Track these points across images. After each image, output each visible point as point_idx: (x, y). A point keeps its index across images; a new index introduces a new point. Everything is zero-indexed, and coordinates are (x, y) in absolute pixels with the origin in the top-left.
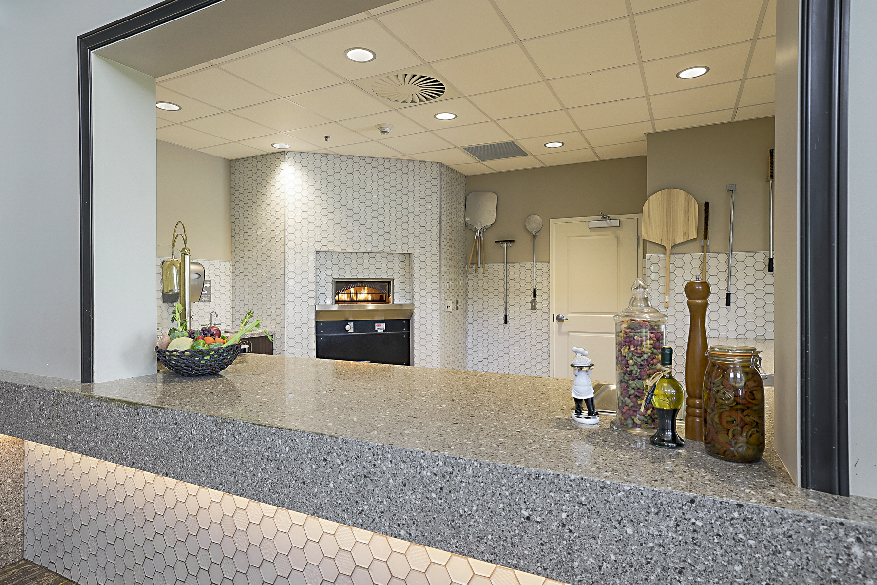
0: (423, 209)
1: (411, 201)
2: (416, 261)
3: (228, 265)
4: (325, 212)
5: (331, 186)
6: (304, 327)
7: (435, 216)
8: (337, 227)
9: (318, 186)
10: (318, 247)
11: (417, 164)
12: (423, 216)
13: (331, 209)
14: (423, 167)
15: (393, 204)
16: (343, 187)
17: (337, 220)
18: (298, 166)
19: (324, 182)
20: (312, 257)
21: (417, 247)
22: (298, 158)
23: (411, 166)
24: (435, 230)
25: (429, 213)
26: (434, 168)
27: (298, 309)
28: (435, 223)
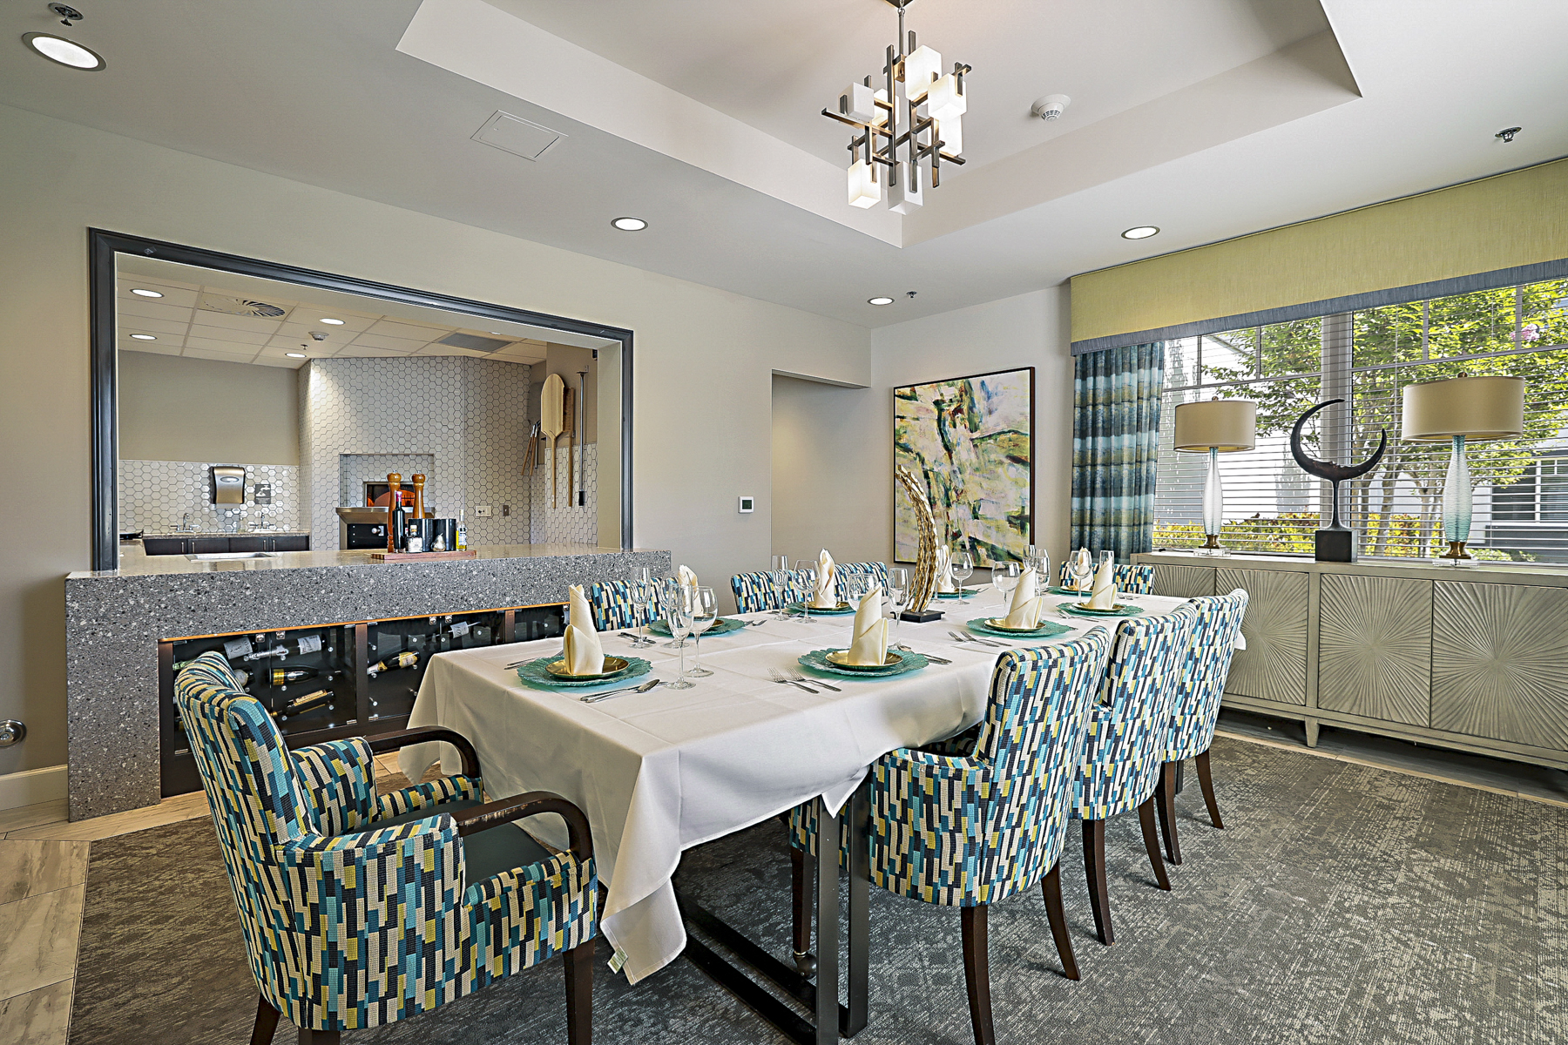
0: (445, 407)
1: (432, 400)
2: (437, 463)
3: (294, 469)
4: (348, 416)
5: (353, 390)
6: (329, 529)
7: (458, 414)
8: (359, 430)
9: (342, 390)
10: (341, 451)
11: (439, 360)
12: (445, 415)
13: (354, 412)
14: (445, 363)
15: (414, 404)
16: (365, 390)
17: (360, 423)
18: (324, 372)
19: (347, 387)
20: (337, 459)
21: (439, 448)
22: (323, 364)
23: (433, 363)
24: (458, 429)
25: (451, 411)
26: (458, 363)
27: (323, 511)
28: (458, 422)
